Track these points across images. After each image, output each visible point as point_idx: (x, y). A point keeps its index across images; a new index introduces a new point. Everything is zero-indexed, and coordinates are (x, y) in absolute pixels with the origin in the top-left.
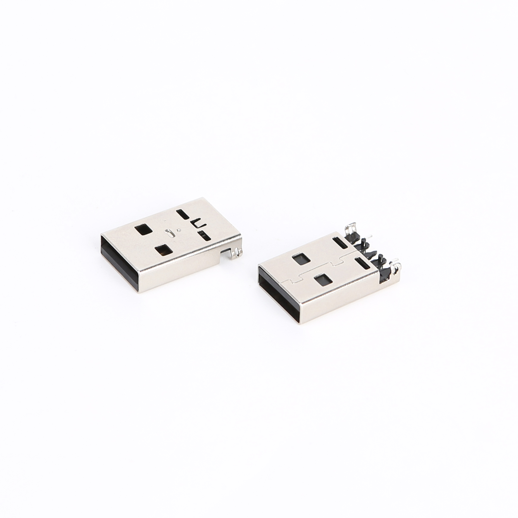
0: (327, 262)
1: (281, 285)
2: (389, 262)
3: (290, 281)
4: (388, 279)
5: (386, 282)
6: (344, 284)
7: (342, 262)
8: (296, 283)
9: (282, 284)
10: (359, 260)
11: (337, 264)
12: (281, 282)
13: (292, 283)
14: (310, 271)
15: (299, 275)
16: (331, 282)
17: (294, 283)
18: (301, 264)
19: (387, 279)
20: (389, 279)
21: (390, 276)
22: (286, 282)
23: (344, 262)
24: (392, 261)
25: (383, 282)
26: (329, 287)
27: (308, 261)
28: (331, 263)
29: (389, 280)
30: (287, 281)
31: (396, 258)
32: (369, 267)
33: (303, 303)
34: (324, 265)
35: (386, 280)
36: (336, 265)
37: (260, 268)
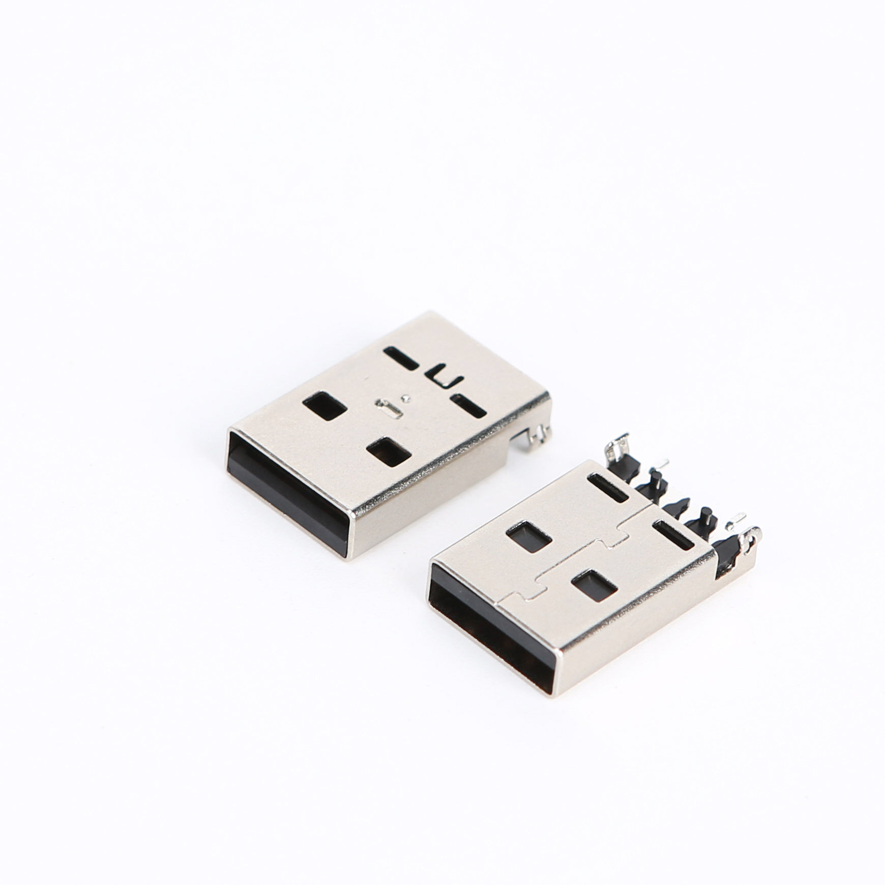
0: (591, 540)
1: (499, 606)
2: (726, 524)
3: (518, 595)
4: (731, 565)
5: (727, 574)
6: (646, 591)
7: (626, 536)
8: (533, 598)
9: (500, 604)
10: (662, 527)
11: (616, 542)
12: (498, 601)
13: (524, 599)
14: (557, 565)
15: (534, 578)
16: (612, 589)
17: (529, 599)
18: (532, 549)
19: (729, 568)
20: (734, 566)
21: (738, 558)
22: (508, 598)
23: (630, 536)
24: (732, 521)
25: (722, 574)
26: (612, 603)
27: (546, 540)
28: (602, 541)
29: (734, 568)
30: (510, 596)
31: (739, 514)
32: (693, 545)
33: (562, 649)
34: (586, 548)
35: (728, 570)
36: (614, 546)
37: (436, 567)
